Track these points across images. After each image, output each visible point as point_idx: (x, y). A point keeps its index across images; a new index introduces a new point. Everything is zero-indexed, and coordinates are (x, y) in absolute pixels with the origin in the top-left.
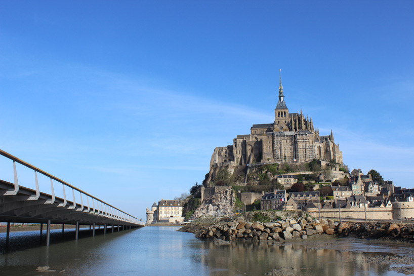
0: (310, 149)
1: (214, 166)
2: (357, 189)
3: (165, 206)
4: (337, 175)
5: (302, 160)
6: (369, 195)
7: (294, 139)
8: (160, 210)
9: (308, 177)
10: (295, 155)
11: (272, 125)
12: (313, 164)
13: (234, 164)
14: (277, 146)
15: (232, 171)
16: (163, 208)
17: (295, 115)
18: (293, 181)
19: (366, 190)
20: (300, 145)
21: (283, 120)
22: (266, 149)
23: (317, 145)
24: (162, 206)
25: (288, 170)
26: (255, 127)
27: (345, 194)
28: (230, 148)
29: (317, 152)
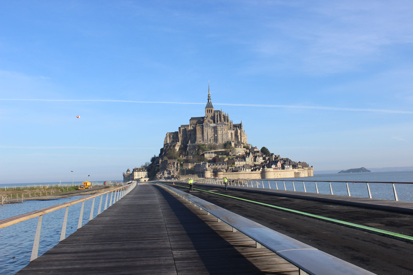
0: (225, 134)
1: (166, 145)
2: (249, 160)
3: (138, 171)
4: (240, 151)
5: (220, 141)
6: (256, 163)
7: (215, 129)
8: (135, 174)
9: (223, 153)
10: (216, 139)
11: (203, 118)
12: (227, 145)
13: (179, 144)
14: (205, 134)
15: (177, 148)
16: (136, 173)
17: (217, 111)
18: (214, 155)
19: (255, 160)
20: (219, 133)
21: (210, 115)
22: (199, 135)
23: (230, 132)
24: (136, 171)
25: (211, 148)
26: (192, 119)
27: (242, 163)
28: (176, 133)
29: (230, 136)
